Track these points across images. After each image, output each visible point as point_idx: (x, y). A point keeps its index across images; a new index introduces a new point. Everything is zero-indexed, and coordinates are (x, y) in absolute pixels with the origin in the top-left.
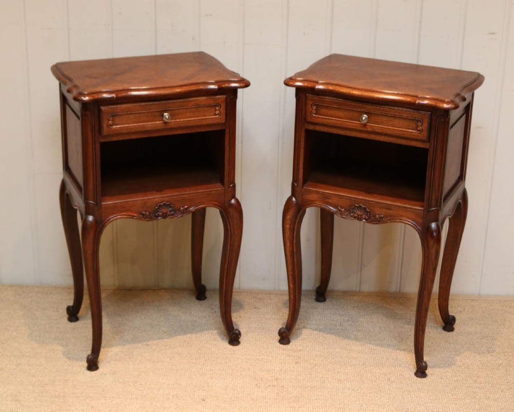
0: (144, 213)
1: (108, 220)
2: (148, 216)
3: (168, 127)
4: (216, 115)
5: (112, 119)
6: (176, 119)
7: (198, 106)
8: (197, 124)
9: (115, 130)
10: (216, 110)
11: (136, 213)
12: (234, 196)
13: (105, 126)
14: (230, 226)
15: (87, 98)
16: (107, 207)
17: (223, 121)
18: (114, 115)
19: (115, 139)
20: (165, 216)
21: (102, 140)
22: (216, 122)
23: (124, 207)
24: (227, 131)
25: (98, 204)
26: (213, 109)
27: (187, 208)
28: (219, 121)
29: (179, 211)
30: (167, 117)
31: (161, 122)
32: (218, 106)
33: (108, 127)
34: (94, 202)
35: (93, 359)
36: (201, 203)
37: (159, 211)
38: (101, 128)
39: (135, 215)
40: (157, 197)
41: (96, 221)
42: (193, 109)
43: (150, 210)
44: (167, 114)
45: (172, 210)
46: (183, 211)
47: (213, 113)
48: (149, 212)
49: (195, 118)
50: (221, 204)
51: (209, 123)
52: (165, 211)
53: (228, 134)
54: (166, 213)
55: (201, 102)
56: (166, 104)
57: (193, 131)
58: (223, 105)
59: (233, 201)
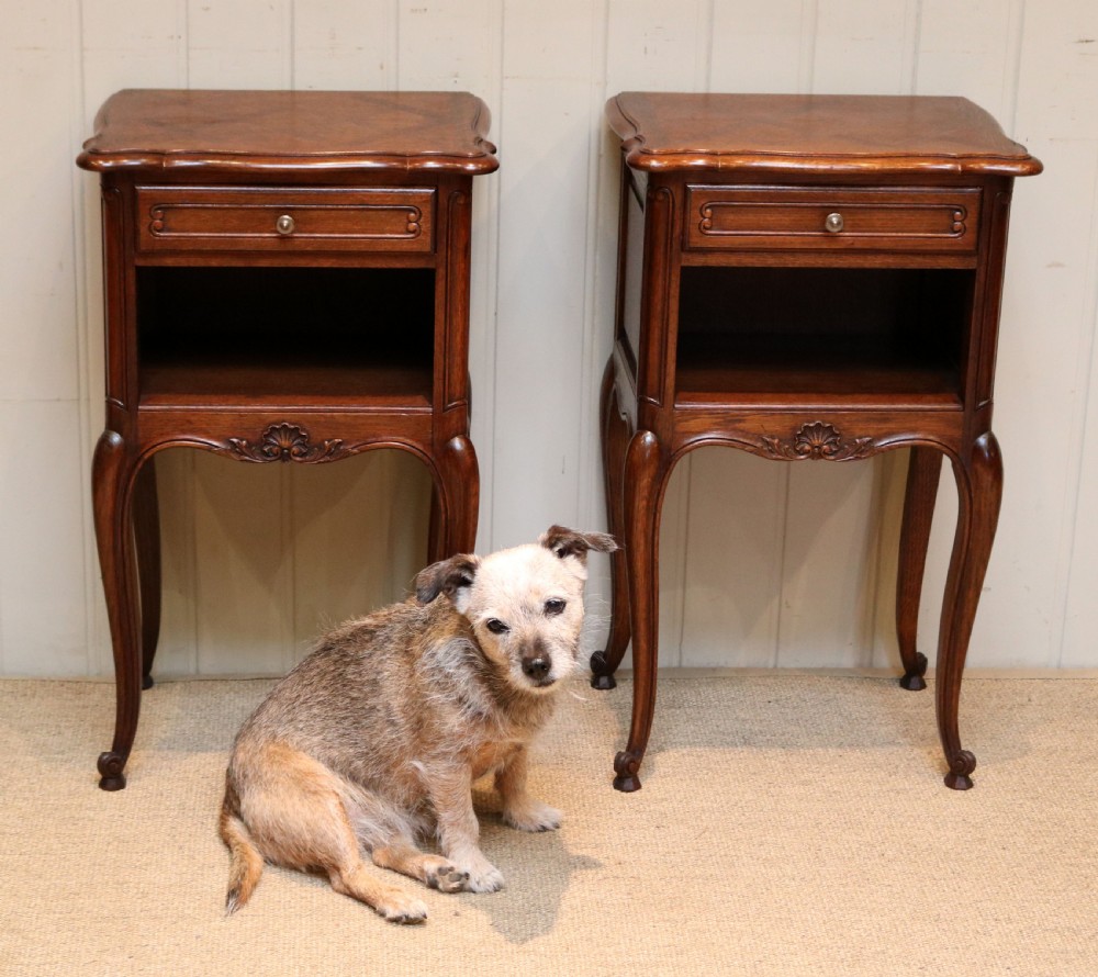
0: (235, 440)
1: (155, 446)
2: (244, 449)
3: (289, 247)
4: (409, 232)
5: (160, 216)
6: (312, 232)
7: (365, 208)
8: (363, 248)
9: (164, 241)
10: (410, 222)
11: (217, 439)
12: (464, 433)
13: (143, 229)
14: (445, 500)
15: (109, 164)
16: (152, 415)
17: (427, 248)
18: (167, 206)
19: (169, 262)
20: (284, 456)
21: (140, 262)
22: (406, 247)
23: (189, 422)
24: (441, 272)
25: (131, 409)
26: (403, 217)
27: (340, 443)
28: (416, 247)
29: (320, 448)
30: (285, 223)
31: (274, 235)
32: (414, 212)
33: (151, 231)
34: (122, 401)
35: (112, 761)
36: (374, 436)
37: (271, 444)
38: (136, 232)
39: (215, 443)
40: (268, 409)
41: (125, 446)
42: (352, 212)
43: (250, 437)
44: (286, 217)
45: (303, 445)
46: (330, 449)
47: (403, 228)
48: (248, 442)
49: (356, 233)
50: (424, 445)
51: (389, 248)
52: (285, 443)
53: (444, 281)
54: (289, 449)
55: (371, 197)
56: (286, 194)
57: (356, 264)
58: (427, 210)
59: (458, 444)
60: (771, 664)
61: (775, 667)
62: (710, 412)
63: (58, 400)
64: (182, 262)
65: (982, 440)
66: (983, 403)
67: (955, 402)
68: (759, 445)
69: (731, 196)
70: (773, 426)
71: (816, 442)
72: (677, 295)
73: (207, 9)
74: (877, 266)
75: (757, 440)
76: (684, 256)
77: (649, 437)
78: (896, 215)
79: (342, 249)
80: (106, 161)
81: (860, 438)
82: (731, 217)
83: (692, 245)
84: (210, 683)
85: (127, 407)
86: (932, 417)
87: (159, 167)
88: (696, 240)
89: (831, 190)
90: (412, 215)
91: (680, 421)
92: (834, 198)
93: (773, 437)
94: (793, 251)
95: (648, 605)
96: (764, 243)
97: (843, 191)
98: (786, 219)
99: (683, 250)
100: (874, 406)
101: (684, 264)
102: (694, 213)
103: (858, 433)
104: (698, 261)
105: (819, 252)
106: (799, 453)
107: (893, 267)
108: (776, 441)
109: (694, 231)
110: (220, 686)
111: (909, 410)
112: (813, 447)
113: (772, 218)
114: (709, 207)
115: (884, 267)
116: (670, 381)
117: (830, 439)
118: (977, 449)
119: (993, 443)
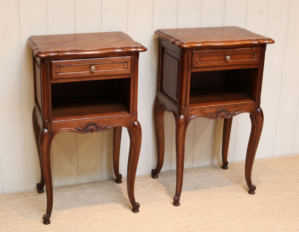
0: (79, 128)
1: (57, 132)
2: (81, 130)
3: (93, 75)
4: (125, 68)
5: (58, 69)
6: (99, 70)
7: (113, 62)
8: (113, 73)
9: (60, 76)
10: (125, 66)
11: (74, 128)
12: (136, 120)
13: (54, 73)
14: (134, 138)
15: (44, 55)
16: (56, 124)
17: (129, 72)
18: (60, 66)
19: (60, 81)
20: (92, 131)
21: (52, 82)
22: (124, 73)
23: (66, 124)
24: (132, 79)
25: (50, 122)
26: (123, 65)
27: (106, 126)
28: (127, 72)
29: (101, 128)
30: (93, 68)
31: (89, 72)
32: (126, 63)
33: (56, 73)
34: (48, 120)
35: (47, 217)
36: (115, 123)
37: (88, 128)
38: (51, 74)
39: (73, 130)
40: (87, 119)
41: (49, 132)
42: (110, 64)
43: (82, 127)
44: (93, 67)
45: (97, 128)
46: (104, 128)
47: (123, 67)
48: (82, 128)
49: (111, 70)
50: (128, 125)
51: (120, 73)
52: (92, 128)
53: (133, 81)
54: (93, 129)
55: (115, 60)
56: (92, 60)
57: (110, 78)
58: (129, 62)
59: (136, 123)
60: (191, 167)
61: (192, 168)
62: (197, 109)
63: (16, 120)
64: (64, 81)
65: (259, 110)
66: (259, 101)
67: (253, 101)
68: (209, 116)
69: (204, 53)
70: (212, 111)
71: (222, 114)
72: (190, 80)
73: (53, 13)
74: (237, 69)
75: (208, 115)
76: (192, 69)
77: (182, 117)
78: (241, 55)
79: (107, 74)
80: (43, 55)
81: (232, 112)
82: (203, 59)
83: (194, 67)
84: (58, 189)
85: (49, 122)
86: (248, 105)
87: (58, 56)
88: (195, 65)
89: (227, 50)
90: (125, 64)
91: (190, 112)
92: (227, 52)
93: (212, 114)
94: (217, 67)
95: (182, 159)
96: (211, 65)
97: (229, 50)
98: (216, 58)
99: (191, 68)
100: (235, 104)
101: (192, 72)
102: (195, 58)
103: (232, 111)
104: (195, 70)
105: (223, 66)
106: (218, 117)
107: (240, 68)
108: (213, 115)
109: (195, 63)
110: (61, 190)
111: (243, 104)
112: (221, 115)
113: (213, 58)
114: (198, 56)
115: (238, 69)
116: (188, 102)
117: (225, 113)
118: (258, 112)
119: (261, 110)
